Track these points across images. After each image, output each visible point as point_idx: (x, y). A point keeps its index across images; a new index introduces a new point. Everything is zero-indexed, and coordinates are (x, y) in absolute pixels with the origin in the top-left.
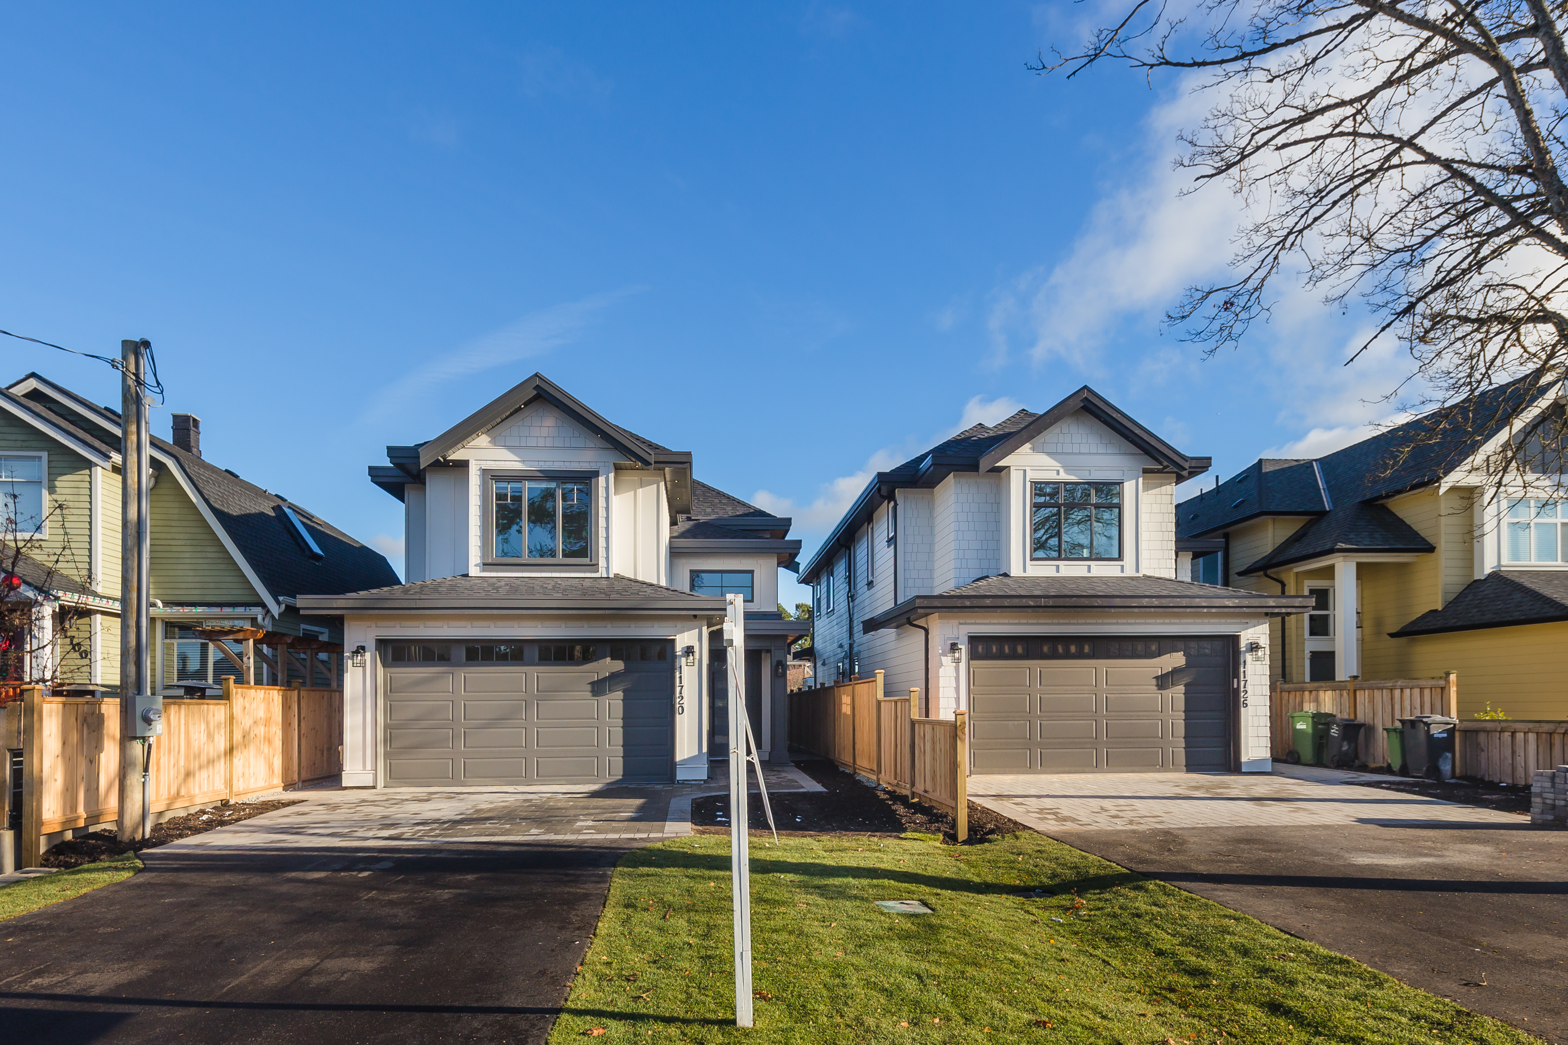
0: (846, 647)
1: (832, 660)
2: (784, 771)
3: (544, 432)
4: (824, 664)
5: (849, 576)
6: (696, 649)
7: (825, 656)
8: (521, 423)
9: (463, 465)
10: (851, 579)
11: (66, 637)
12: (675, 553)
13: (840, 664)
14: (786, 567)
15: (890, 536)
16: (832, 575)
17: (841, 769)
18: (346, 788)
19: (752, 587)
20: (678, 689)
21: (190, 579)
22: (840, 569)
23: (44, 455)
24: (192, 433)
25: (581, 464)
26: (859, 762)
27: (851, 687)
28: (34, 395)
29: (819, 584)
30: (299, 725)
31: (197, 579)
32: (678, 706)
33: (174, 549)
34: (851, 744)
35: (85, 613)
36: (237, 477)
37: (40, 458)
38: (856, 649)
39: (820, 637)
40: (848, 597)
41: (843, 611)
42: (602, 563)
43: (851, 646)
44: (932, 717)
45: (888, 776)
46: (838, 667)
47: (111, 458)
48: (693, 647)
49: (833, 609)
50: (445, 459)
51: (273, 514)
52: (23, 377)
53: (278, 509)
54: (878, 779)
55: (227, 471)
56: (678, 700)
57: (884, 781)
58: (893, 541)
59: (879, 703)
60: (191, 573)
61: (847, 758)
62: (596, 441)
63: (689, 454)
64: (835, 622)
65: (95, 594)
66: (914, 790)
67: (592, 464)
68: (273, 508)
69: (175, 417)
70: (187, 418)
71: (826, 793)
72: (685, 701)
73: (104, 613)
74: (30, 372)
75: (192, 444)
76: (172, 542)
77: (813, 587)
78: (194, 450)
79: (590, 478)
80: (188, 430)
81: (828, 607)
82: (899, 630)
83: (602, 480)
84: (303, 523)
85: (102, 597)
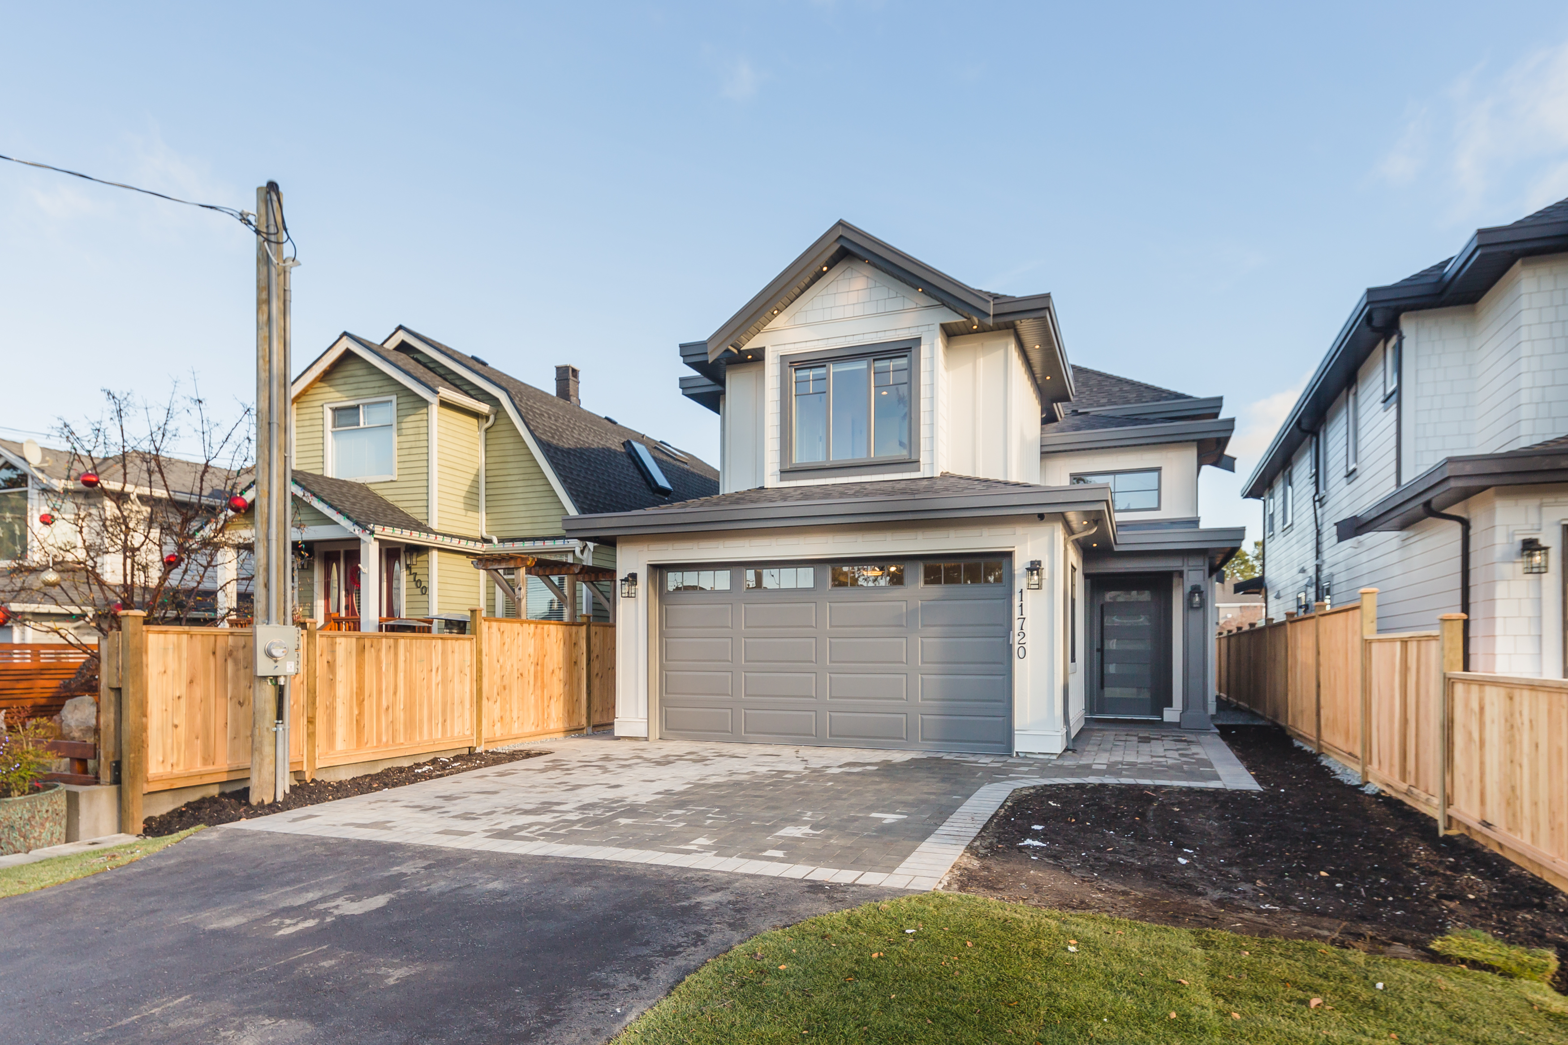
0: (1311, 572)
1: (1290, 590)
2: (1198, 743)
3: (853, 297)
4: (1278, 597)
5: (1317, 474)
6: (1045, 565)
7: (1279, 587)
8: (824, 292)
9: (758, 356)
10: (1318, 478)
11: (411, 574)
12: (1047, 453)
13: (1302, 595)
14: (1216, 464)
15: (1389, 391)
16: (1291, 484)
17: (1297, 743)
18: (618, 738)
19: (1159, 489)
20: (1017, 624)
21: (523, 514)
22: (1303, 469)
23: (394, 398)
24: (571, 382)
25: (899, 332)
26: (1326, 736)
27: (1313, 621)
28: (403, 347)
29: (1272, 496)
30: (588, 664)
31: (528, 514)
32: (1017, 646)
33: (510, 484)
34: (1314, 706)
35: (420, 550)
36: (615, 423)
37: (391, 401)
38: (1325, 572)
39: (1273, 563)
40: (1315, 502)
41: (1306, 523)
42: (924, 459)
43: (1318, 569)
44: (1479, 669)
45: (1386, 771)
46: (1298, 599)
47: (438, 393)
48: (1039, 563)
49: (1291, 525)
50: (739, 351)
51: (623, 450)
52: (393, 330)
53: (628, 444)
54: (1365, 773)
55: (607, 418)
56: (1017, 639)
57: (1376, 779)
58: (1394, 397)
59: (1367, 644)
60: (523, 508)
61: (1305, 727)
62: (918, 299)
63: (1047, 296)
64: (1294, 541)
65: (429, 531)
66: (1451, 811)
67: (912, 330)
68: (623, 444)
69: (558, 368)
70: (567, 368)
71: (1259, 794)
72: (1027, 640)
73: (440, 549)
74: (397, 325)
75: (571, 392)
76: (508, 478)
77: (1264, 501)
78: (573, 399)
79: (909, 349)
80: (568, 380)
81: (1285, 521)
82: (1404, 534)
83: (924, 349)
84: (655, 458)
85: (437, 534)
